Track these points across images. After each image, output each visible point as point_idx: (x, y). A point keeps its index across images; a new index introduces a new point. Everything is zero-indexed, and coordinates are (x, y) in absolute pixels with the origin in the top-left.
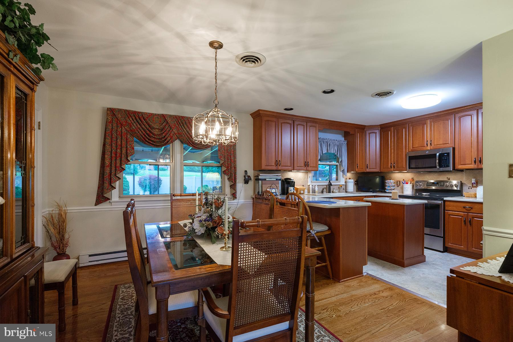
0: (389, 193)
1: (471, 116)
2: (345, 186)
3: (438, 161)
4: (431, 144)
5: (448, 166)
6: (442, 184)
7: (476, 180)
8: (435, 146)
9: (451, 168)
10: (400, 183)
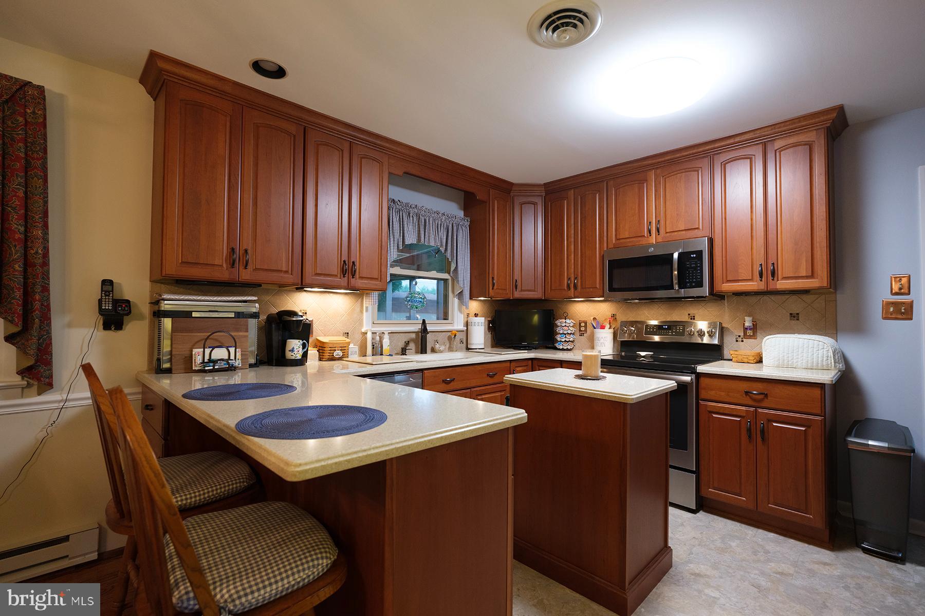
0: (563, 350)
1: (751, 159)
2: (465, 333)
3: (676, 273)
4: (658, 230)
5: (700, 284)
6: (680, 329)
7: (753, 318)
8: (668, 234)
9: (705, 290)
10: (586, 326)
